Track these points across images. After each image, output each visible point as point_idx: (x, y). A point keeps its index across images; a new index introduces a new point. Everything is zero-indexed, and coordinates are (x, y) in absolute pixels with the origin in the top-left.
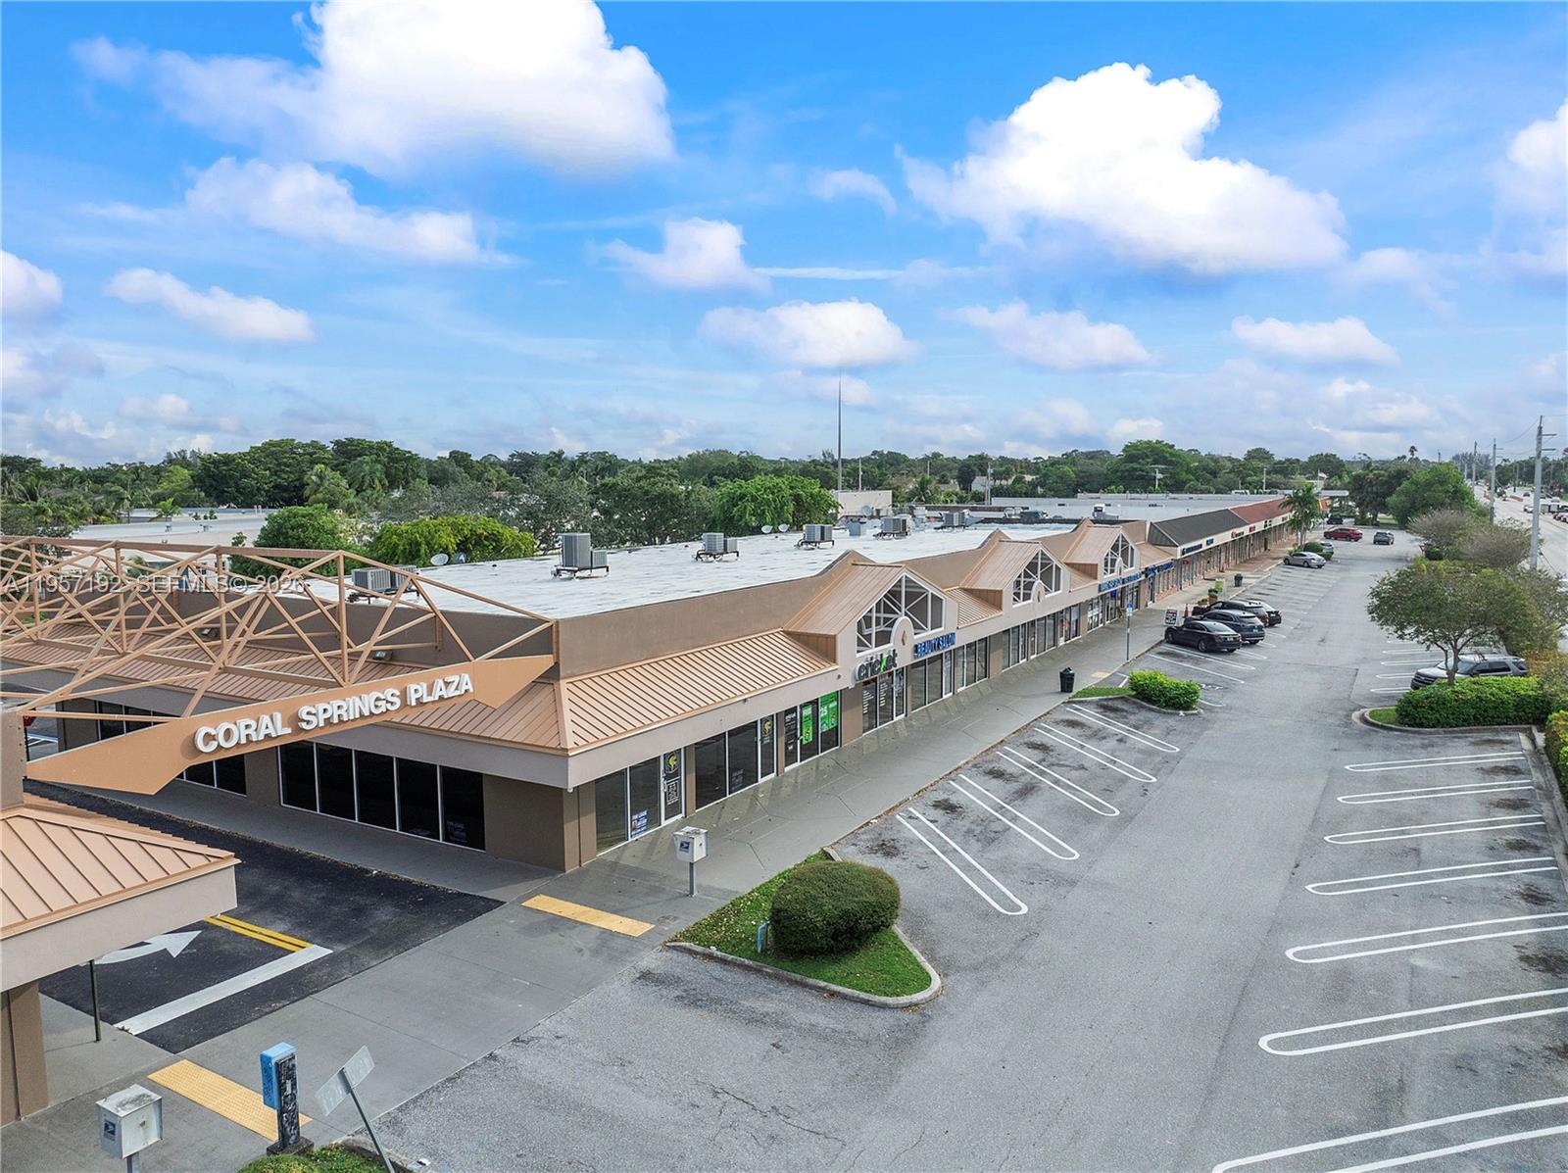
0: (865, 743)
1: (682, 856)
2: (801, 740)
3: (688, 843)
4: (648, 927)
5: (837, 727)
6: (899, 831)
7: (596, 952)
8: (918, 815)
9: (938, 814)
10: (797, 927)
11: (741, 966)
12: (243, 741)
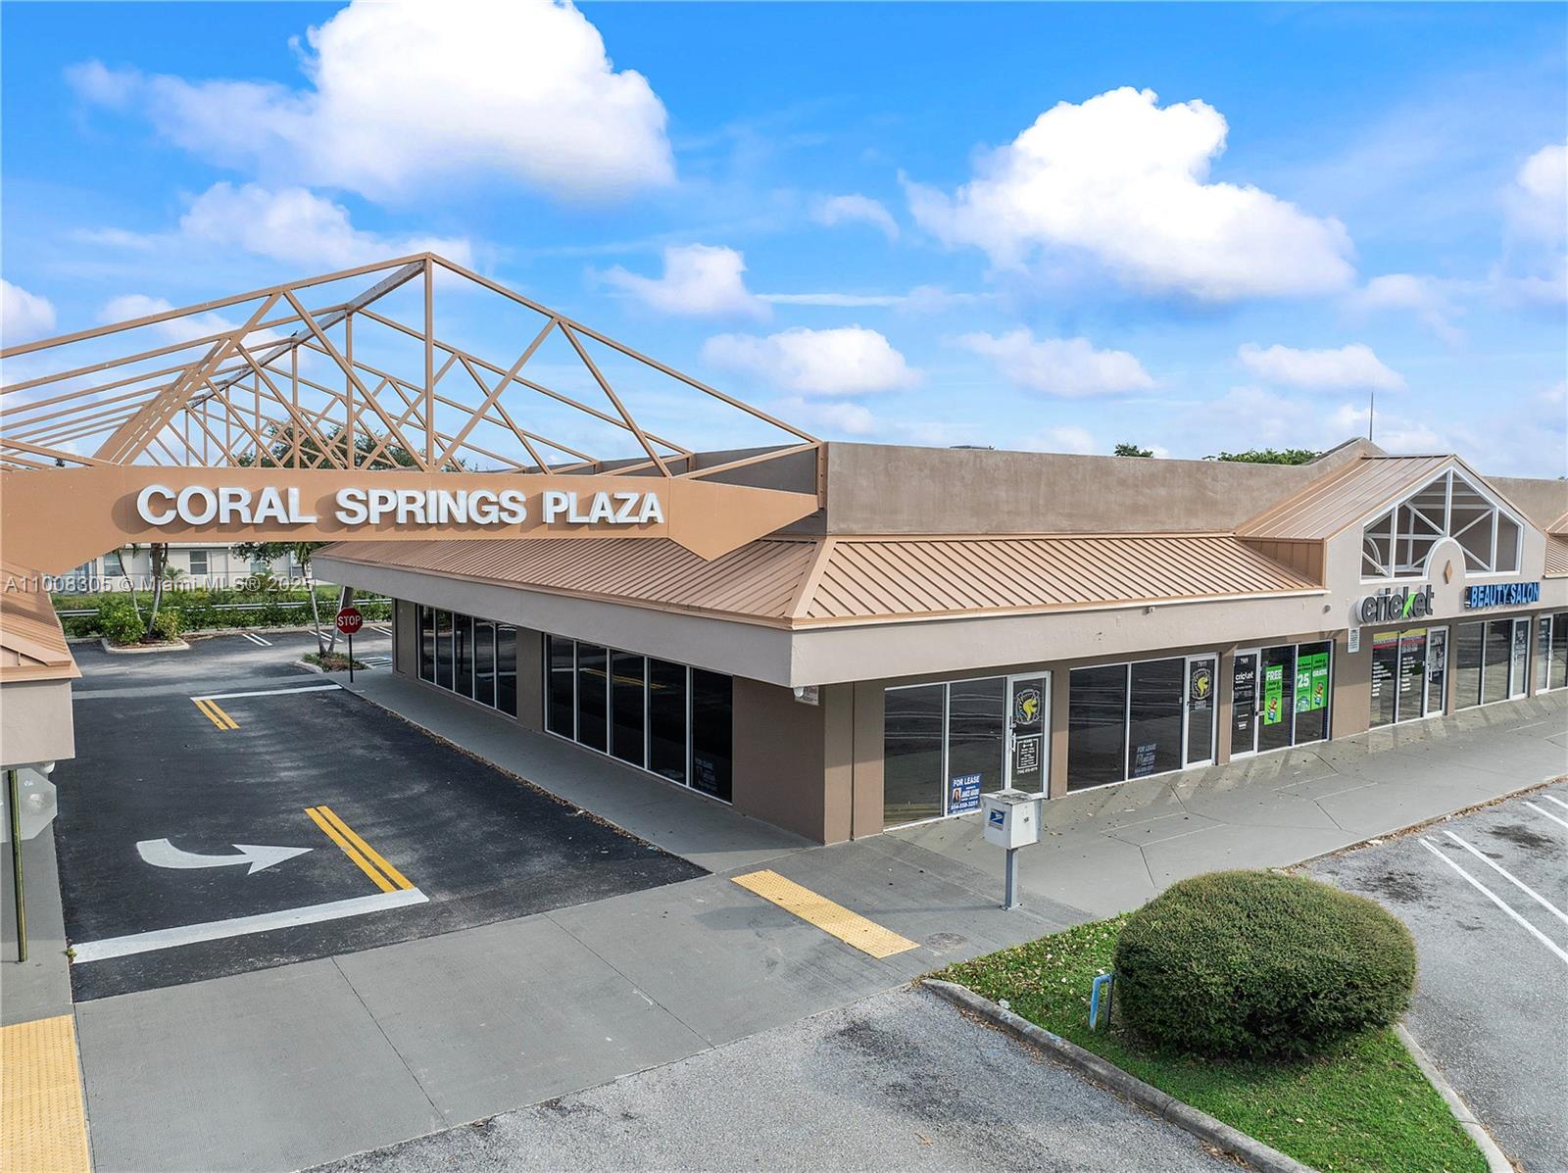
0: (1371, 739)
1: (992, 834)
2: (1262, 718)
3: (1002, 814)
4: (906, 945)
5: (1325, 709)
6: (1423, 863)
7: (796, 972)
8: (1461, 842)
9: (1504, 846)
10: (1166, 989)
11: (1048, 1049)
12: (225, 518)
